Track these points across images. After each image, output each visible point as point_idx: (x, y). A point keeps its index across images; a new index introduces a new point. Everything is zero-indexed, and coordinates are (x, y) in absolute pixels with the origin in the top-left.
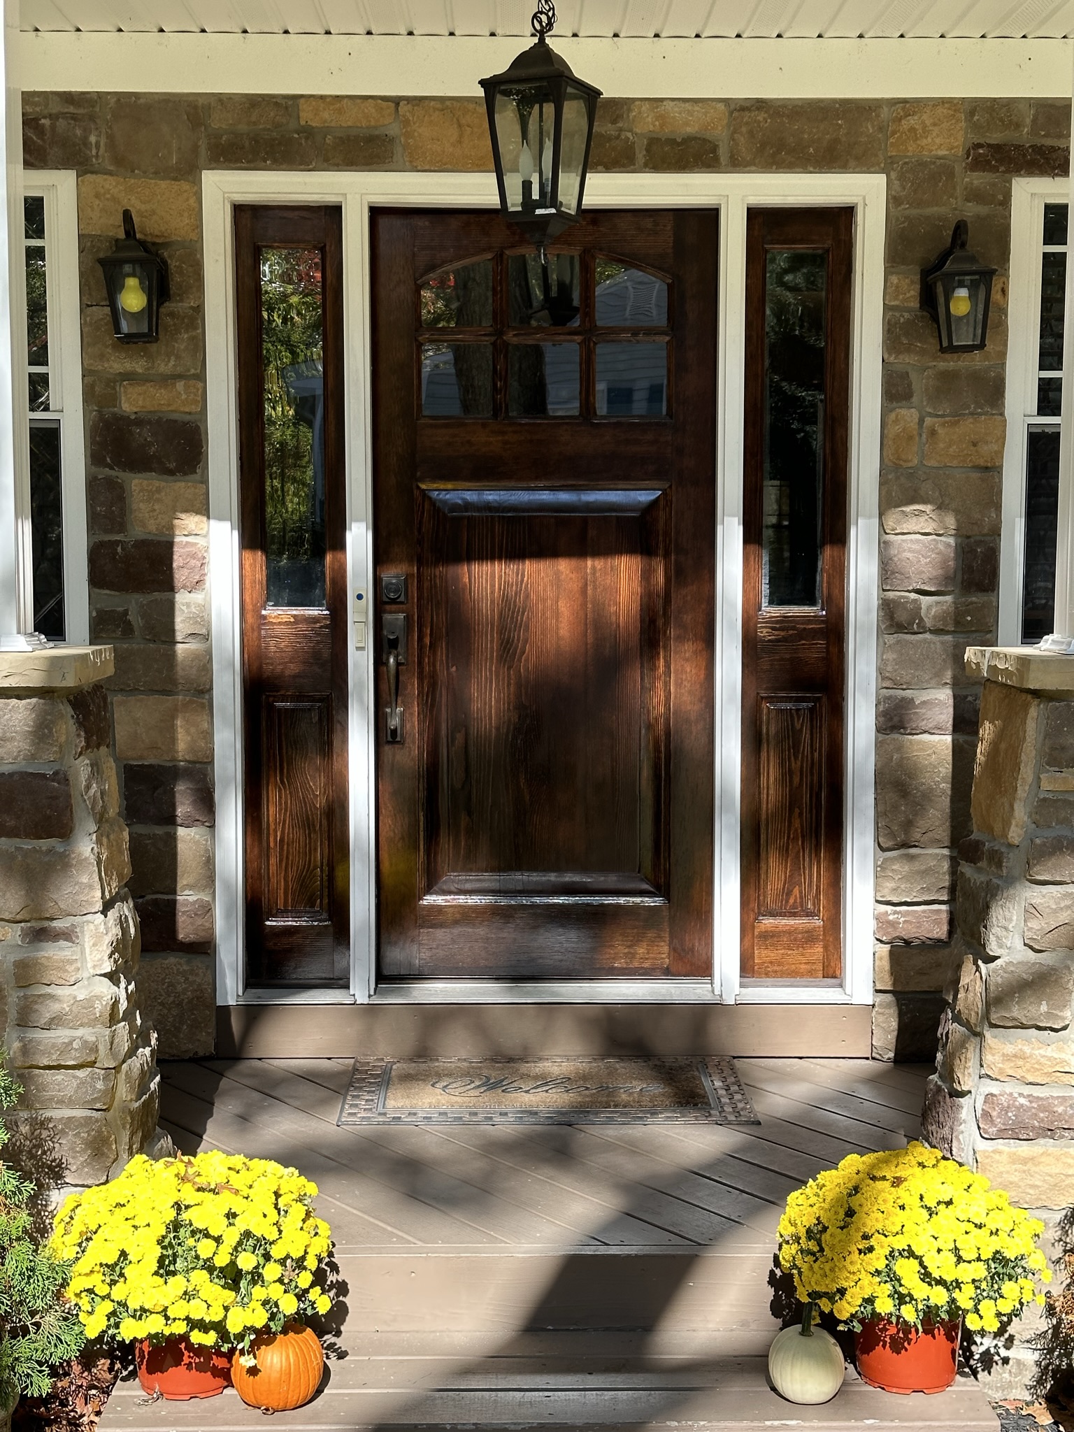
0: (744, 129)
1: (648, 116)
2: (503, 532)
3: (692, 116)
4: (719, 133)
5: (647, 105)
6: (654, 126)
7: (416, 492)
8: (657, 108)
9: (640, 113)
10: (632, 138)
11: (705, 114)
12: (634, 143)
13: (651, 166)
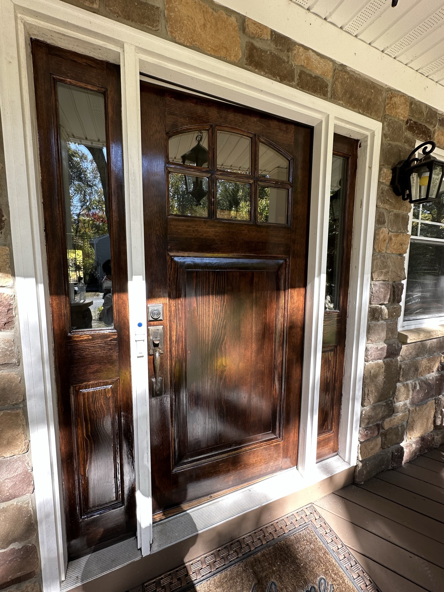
0: (340, 80)
1: (302, 55)
2: (214, 280)
3: (319, 64)
4: (329, 79)
5: (301, 49)
6: (304, 62)
7: (168, 258)
8: (306, 52)
9: (298, 52)
10: (294, 66)
11: (325, 65)
12: (295, 69)
13: (300, 86)
